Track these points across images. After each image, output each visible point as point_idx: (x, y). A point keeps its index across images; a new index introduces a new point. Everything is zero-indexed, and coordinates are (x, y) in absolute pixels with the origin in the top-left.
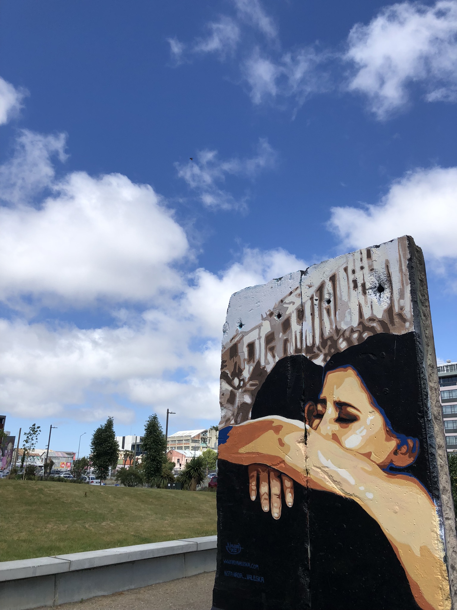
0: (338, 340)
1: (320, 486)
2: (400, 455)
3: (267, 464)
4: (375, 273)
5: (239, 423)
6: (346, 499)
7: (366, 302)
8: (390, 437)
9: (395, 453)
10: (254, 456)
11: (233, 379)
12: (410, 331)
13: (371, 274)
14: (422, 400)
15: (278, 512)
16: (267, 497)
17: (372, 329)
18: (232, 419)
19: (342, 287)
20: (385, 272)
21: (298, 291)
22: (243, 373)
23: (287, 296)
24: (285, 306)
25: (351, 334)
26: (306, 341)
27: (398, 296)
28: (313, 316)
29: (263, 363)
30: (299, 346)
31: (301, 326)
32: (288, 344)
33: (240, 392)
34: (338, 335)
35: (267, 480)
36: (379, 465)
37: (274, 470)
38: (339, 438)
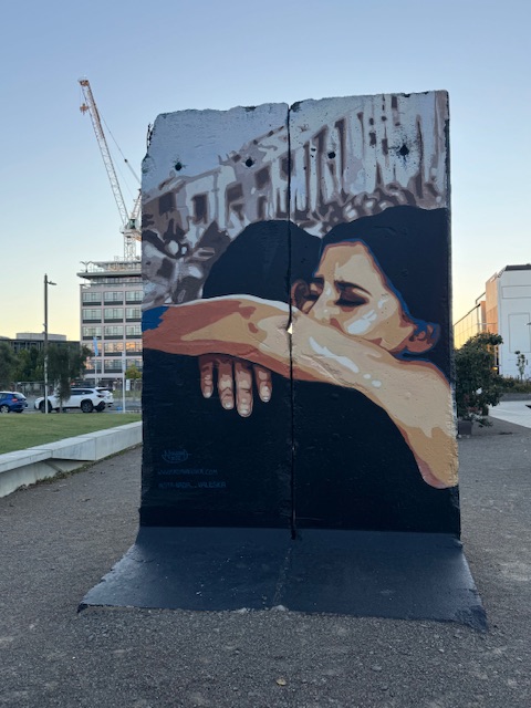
0: (344, 207)
2: (416, 341)
3: (230, 354)
4: (401, 129)
6: (346, 388)
7: (387, 164)
8: (406, 322)
9: (411, 338)
10: (208, 344)
11: (168, 243)
13: (396, 130)
15: (247, 409)
16: (230, 392)
18: (168, 297)
19: (354, 141)
20: (415, 131)
22: (186, 235)
23: (265, 136)
24: (260, 149)
25: (363, 202)
26: (296, 204)
27: (430, 163)
28: (308, 171)
29: (222, 225)
30: (283, 208)
31: (287, 183)
32: (266, 205)
33: (182, 262)
34: (344, 201)
35: (231, 372)
36: (390, 352)
37: (241, 360)
38: (340, 323)
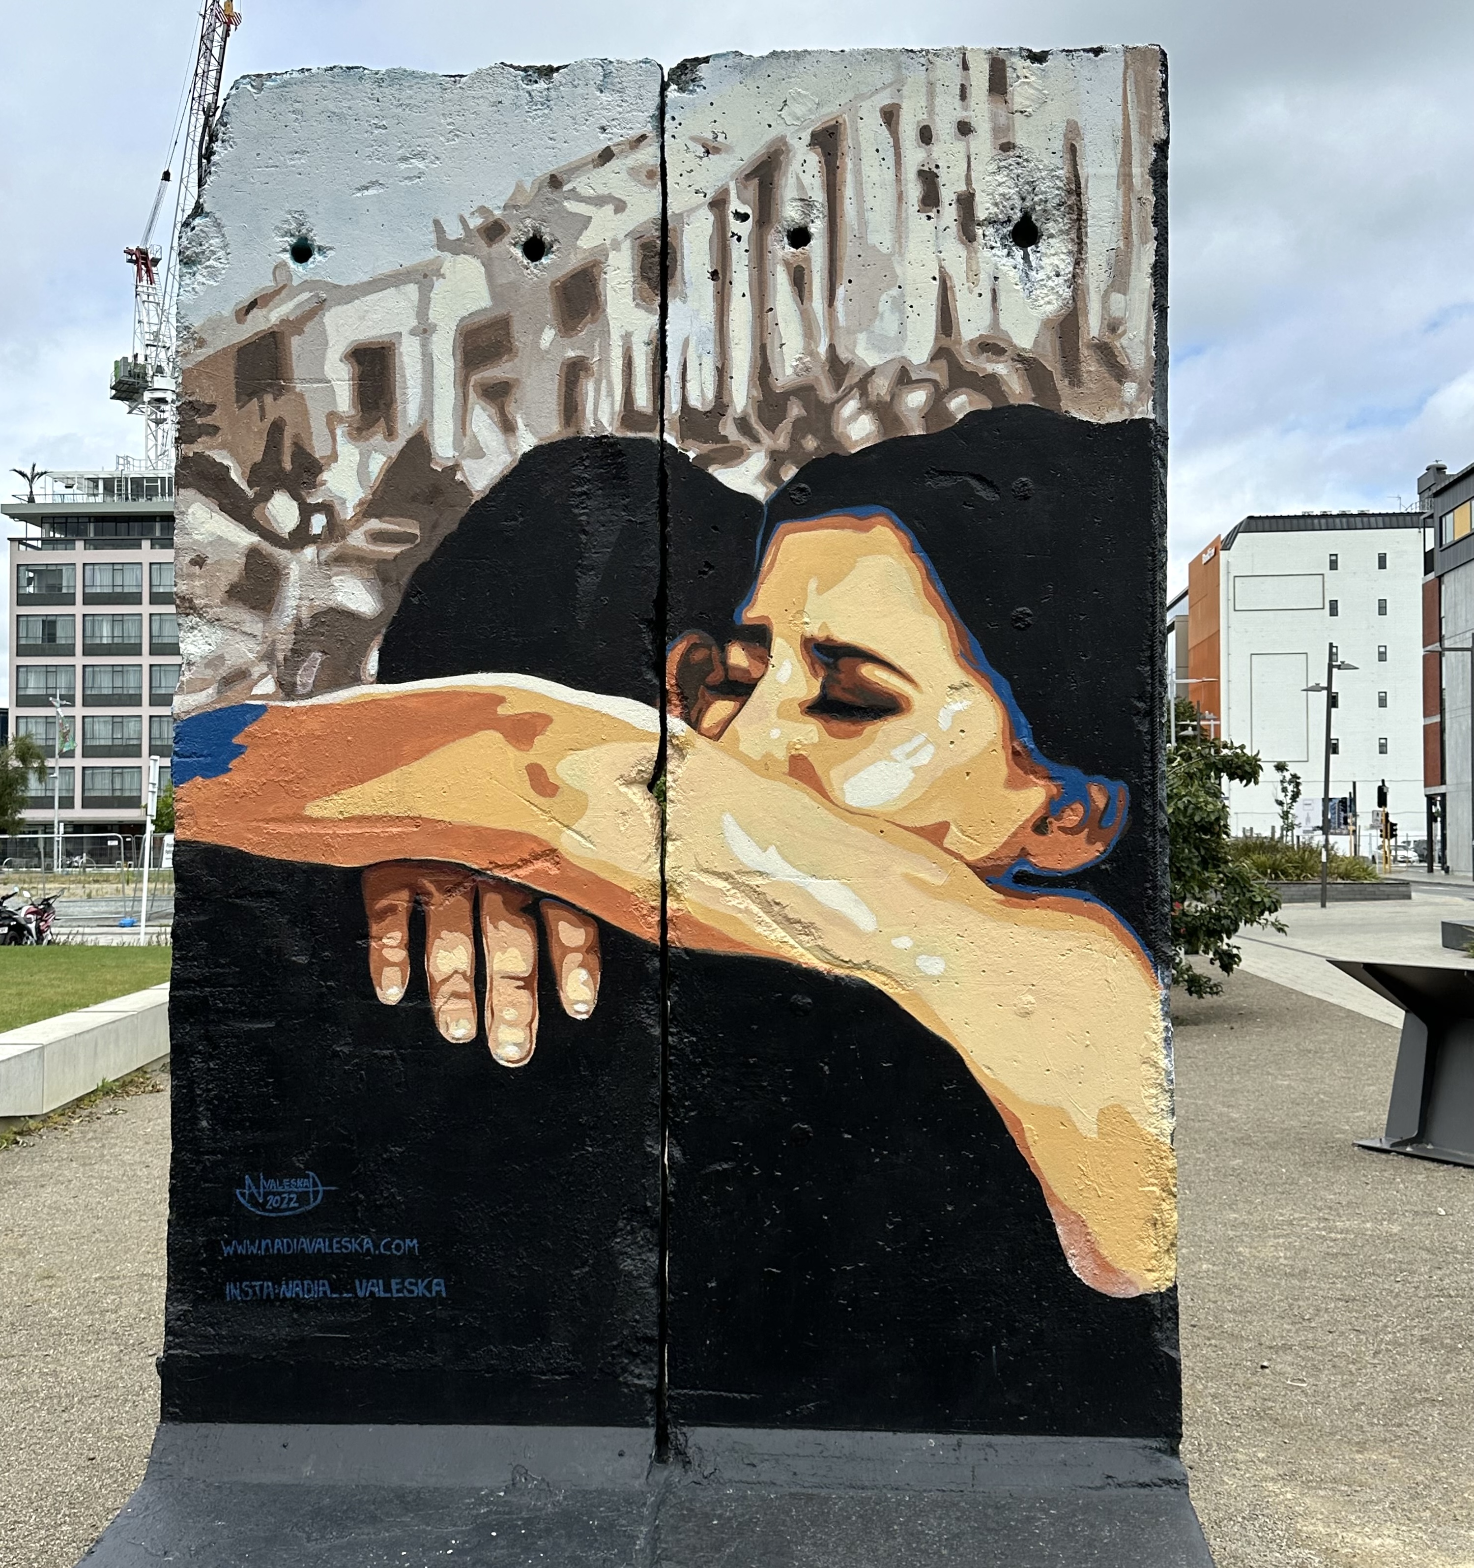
0: (837, 406)
2: (1055, 835)
3: (467, 864)
4: (1018, 163)
6: (837, 977)
7: (973, 276)
8: (1026, 773)
9: (1040, 826)
10: (395, 830)
11: (264, 497)
13: (1002, 164)
14: (1152, 658)
15: (521, 1040)
16: (466, 987)
17: (989, 384)
18: (263, 676)
19: (869, 192)
20: (1061, 172)
21: (648, 155)
22: (325, 476)
23: (585, 165)
24: (571, 206)
25: (897, 390)
26: (684, 387)
27: (1104, 276)
28: (723, 285)
29: (443, 448)
30: (643, 399)
31: (655, 319)
32: (589, 387)
33: (312, 562)
34: (838, 387)
35: (468, 925)
36: (969, 865)
37: (503, 886)
38: (819, 771)
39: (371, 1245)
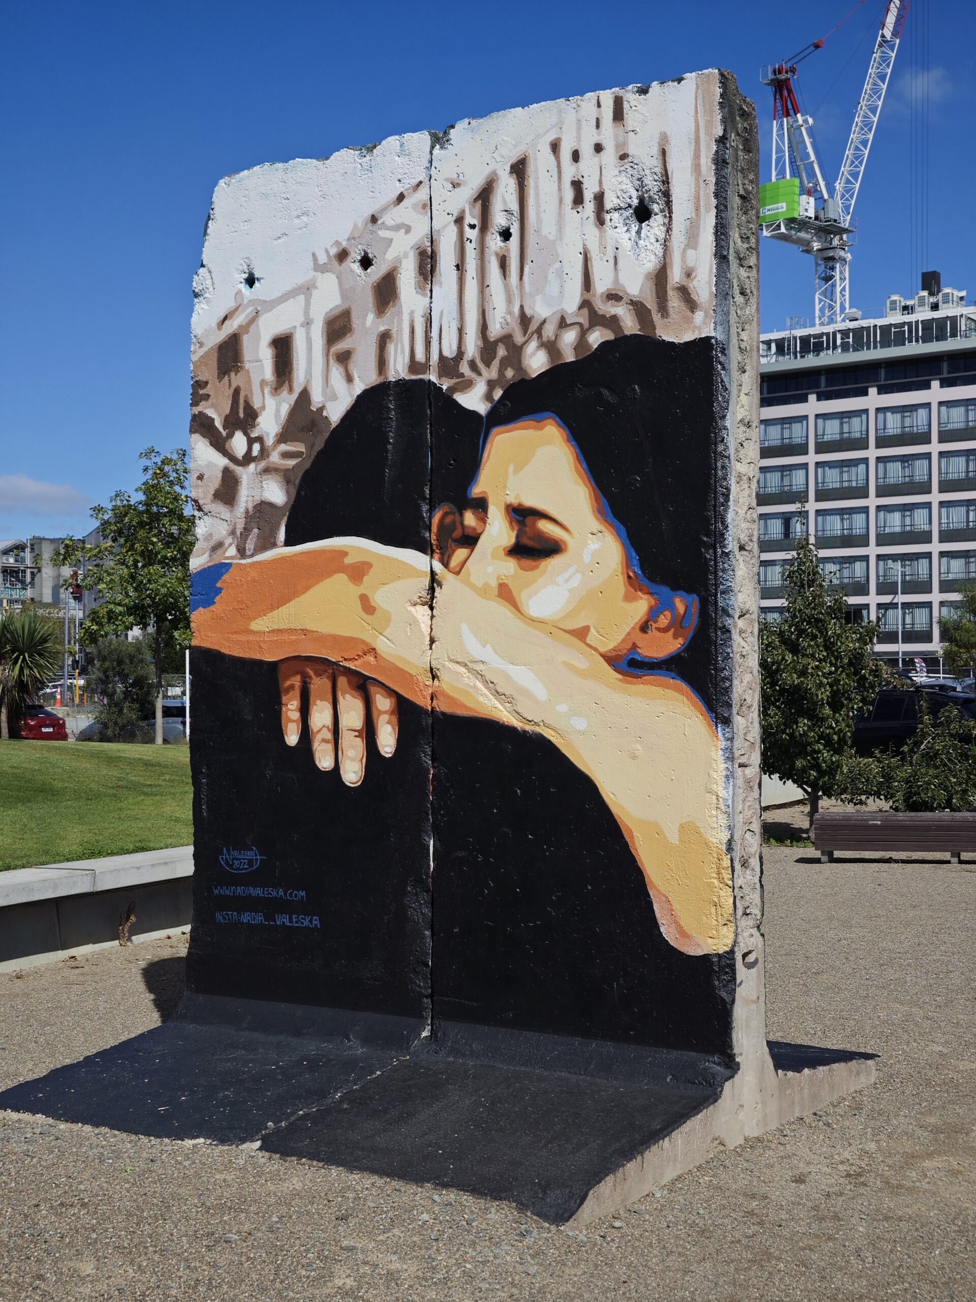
0: (525, 346)
1: (465, 706)
2: (653, 633)
3: (330, 658)
4: (632, 167)
5: (252, 556)
6: (525, 732)
7: (603, 248)
8: (636, 591)
9: (644, 628)
10: (294, 638)
11: (230, 435)
12: (703, 336)
13: (622, 168)
14: (715, 506)
15: (357, 770)
16: (329, 736)
17: (612, 322)
18: (231, 545)
20: (657, 169)
21: (422, 195)
22: (259, 420)
23: (389, 206)
24: (383, 233)
26: (440, 344)
28: (462, 272)
29: (317, 398)
30: (419, 353)
31: (427, 300)
32: (391, 348)
33: (253, 473)
34: (525, 333)
35: (330, 697)
36: (602, 655)
37: (348, 672)
38: (515, 593)
39: (282, 893)
